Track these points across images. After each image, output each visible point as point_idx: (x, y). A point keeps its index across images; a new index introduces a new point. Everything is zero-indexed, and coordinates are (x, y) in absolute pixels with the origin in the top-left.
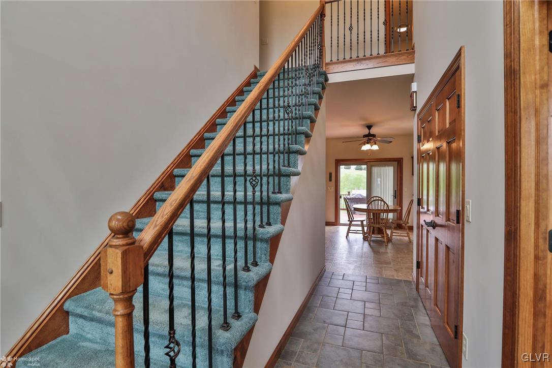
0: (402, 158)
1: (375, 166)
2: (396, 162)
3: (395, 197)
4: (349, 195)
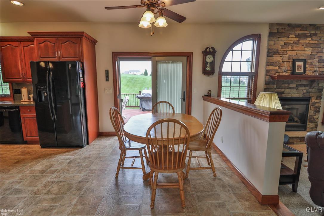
0: (192, 53)
1: (161, 61)
2: (186, 58)
3: (184, 99)
4: (140, 94)
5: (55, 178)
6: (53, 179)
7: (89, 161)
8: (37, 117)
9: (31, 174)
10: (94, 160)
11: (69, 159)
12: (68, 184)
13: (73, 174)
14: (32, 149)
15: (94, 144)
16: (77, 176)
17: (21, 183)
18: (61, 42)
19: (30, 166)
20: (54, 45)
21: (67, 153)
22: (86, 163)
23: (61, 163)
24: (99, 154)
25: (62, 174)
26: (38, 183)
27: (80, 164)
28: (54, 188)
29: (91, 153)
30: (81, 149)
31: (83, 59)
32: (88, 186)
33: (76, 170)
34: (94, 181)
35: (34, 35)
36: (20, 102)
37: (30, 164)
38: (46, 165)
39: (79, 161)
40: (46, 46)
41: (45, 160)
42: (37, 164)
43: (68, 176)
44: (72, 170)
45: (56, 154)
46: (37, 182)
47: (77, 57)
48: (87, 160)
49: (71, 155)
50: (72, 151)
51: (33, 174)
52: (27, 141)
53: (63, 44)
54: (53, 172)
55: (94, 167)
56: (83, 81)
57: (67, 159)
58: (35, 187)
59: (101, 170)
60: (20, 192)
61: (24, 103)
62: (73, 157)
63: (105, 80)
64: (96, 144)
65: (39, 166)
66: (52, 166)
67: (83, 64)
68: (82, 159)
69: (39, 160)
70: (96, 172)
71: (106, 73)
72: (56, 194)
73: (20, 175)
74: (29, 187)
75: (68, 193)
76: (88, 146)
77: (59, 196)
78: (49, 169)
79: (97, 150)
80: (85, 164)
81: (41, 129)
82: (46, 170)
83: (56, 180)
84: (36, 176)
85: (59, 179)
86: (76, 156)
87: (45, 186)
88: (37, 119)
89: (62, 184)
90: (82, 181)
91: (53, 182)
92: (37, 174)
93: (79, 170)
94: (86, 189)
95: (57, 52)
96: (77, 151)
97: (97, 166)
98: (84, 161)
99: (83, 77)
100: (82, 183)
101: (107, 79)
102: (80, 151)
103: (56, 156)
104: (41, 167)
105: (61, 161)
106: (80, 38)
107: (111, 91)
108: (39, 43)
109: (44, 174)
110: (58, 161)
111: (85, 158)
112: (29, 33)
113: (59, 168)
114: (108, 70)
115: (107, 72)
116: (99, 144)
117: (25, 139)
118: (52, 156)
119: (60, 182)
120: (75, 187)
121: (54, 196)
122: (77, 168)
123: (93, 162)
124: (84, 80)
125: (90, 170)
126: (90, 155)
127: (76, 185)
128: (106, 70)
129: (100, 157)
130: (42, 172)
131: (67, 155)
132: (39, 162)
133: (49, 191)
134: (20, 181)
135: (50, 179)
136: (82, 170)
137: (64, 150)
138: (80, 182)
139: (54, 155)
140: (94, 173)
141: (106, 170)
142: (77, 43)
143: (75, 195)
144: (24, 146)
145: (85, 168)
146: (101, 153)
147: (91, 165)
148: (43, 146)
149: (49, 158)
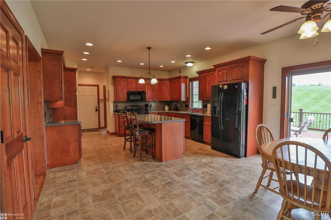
5: (211, 171)
6: (209, 171)
7: (239, 170)
8: (211, 126)
9: (199, 162)
10: (244, 171)
11: (225, 163)
12: (216, 178)
13: (222, 173)
14: (206, 148)
15: (251, 158)
16: (224, 176)
17: (192, 166)
18: (232, 68)
19: (200, 158)
20: (228, 71)
21: (226, 158)
22: (236, 171)
23: (219, 163)
24: (251, 168)
25: (215, 171)
26: (200, 170)
27: (231, 169)
28: (207, 177)
29: (244, 165)
30: (238, 159)
31: (248, 80)
32: (228, 186)
33: (225, 172)
34: (234, 186)
35: (216, 66)
36: (206, 114)
37: (201, 157)
38: (209, 161)
39: (231, 167)
40: (223, 73)
41: (210, 158)
42: (204, 158)
43: (219, 173)
44: (223, 171)
45: (218, 156)
46: (200, 168)
47: (243, 79)
48: (238, 169)
49: (228, 161)
50: (231, 158)
51: (200, 164)
52: (205, 142)
53: (234, 70)
54: (211, 167)
55: (240, 176)
56: (246, 99)
57: (224, 162)
58: (198, 171)
59: (244, 181)
60: (190, 170)
61: (208, 115)
62: (228, 162)
63: (272, 98)
64: (253, 159)
65: (205, 160)
66: (212, 162)
67: (248, 84)
68: (234, 166)
69: (207, 156)
70: (240, 180)
71: (273, 90)
72: (206, 181)
73: (194, 161)
74: (195, 169)
75: (213, 184)
76: (245, 158)
77: (207, 182)
78: (209, 164)
79: (252, 164)
80: (234, 171)
81: (213, 135)
82: (208, 164)
83: (210, 173)
84: (201, 165)
85: (212, 173)
86: (231, 163)
87: (203, 173)
88: (211, 127)
89: (212, 176)
90: (226, 181)
91: (208, 173)
92: (202, 164)
93: (228, 173)
94: (226, 188)
95: (230, 76)
96: (234, 159)
97: (243, 176)
98: (236, 169)
99: (247, 95)
100: (224, 183)
101: (274, 96)
102: (236, 160)
103: (218, 157)
104: (206, 161)
105: (219, 162)
106: (247, 62)
107: (278, 109)
108: (219, 72)
109: (206, 166)
110: (218, 161)
111: (238, 167)
112: (213, 66)
113: (216, 166)
114: (276, 87)
115: (275, 89)
116: (255, 160)
117: (204, 140)
118: (215, 156)
119: (212, 175)
120: (219, 183)
121: (204, 181)
122: (227, 171)
123: (242, 172)
124: (248, 98)
125: (236, 177)
126: (242, 166)
127: (220, 181)
128: (273, 87)
129: (250, 171)
130: (205, 164)
131: (226, 160)
132: (206, 158)
133: (203, 177)
134: (192, 164)
135: (208, 170)
136: (230, 174)
137: (225, 155)
138: (224, 181)
139: (217, 156)
140: (238, 180)
141: (249, 182)
142: (244, 67)
143: (216, 187)
144: (203, 144)
145: (233, 173)
146: (253, 168)
147: (238, 173)
148: (213, 148)
149: (213, 157)
